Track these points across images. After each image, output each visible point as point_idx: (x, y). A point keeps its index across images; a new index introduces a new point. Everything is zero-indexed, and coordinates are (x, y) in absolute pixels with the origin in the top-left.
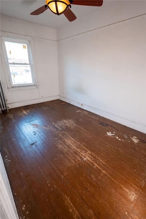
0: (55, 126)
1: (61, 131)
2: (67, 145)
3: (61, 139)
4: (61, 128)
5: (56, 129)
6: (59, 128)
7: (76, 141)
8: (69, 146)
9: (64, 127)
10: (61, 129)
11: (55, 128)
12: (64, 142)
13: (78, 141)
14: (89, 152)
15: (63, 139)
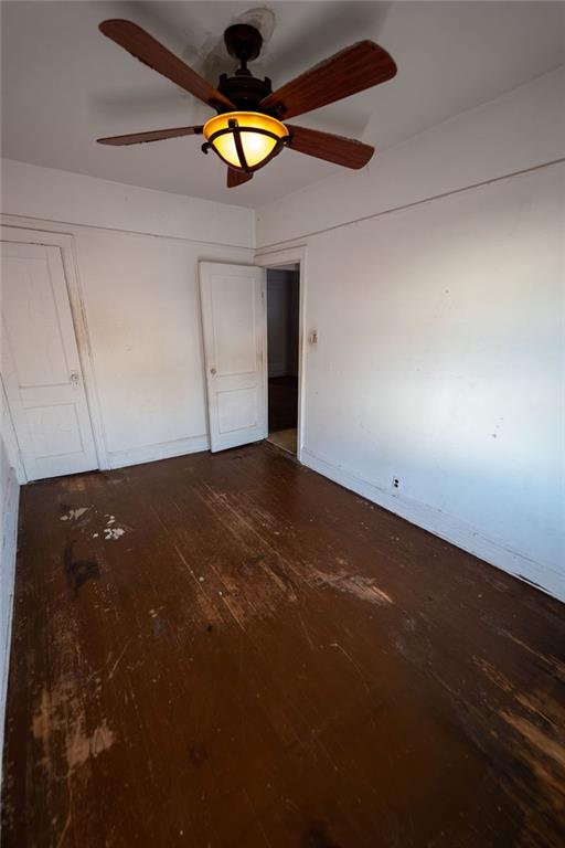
0: (285, 579)
1: (261, 557)
2: (250, 516)
3: (264, 532)
4: (260, 570)
5: (278, 567)
6: (266, 569)
7: (225, 523)
8: (246, 514)
9: (249, 572)
10: (261, 563)
11: (281, 570)
12: (256, 523)
13: (221, 523)
14: (208, 503)
15: (258, 532)
